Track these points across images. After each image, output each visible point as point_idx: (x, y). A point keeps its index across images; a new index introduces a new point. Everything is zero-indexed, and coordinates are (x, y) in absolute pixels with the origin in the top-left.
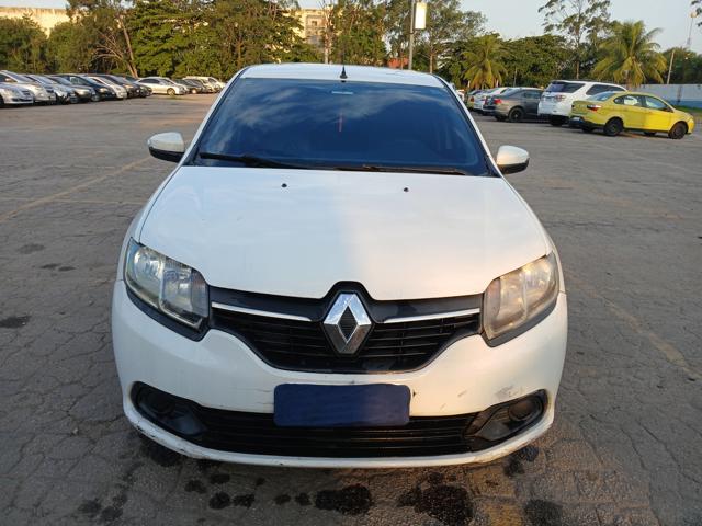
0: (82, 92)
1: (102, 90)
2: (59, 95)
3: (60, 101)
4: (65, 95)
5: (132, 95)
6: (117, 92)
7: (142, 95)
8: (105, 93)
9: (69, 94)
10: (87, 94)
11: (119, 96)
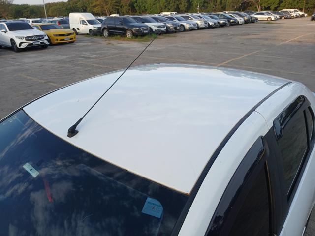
0: (222, 22)
1: (232, 20)
2: (210, 24)
3: (210, 27)
4: (213, 24)
5: (246, 22)
6: (239, 21)
7: (253, 22)
8: (233, 22)
9: (215, 24)
10: (224, 23)
11: (240, 23)
